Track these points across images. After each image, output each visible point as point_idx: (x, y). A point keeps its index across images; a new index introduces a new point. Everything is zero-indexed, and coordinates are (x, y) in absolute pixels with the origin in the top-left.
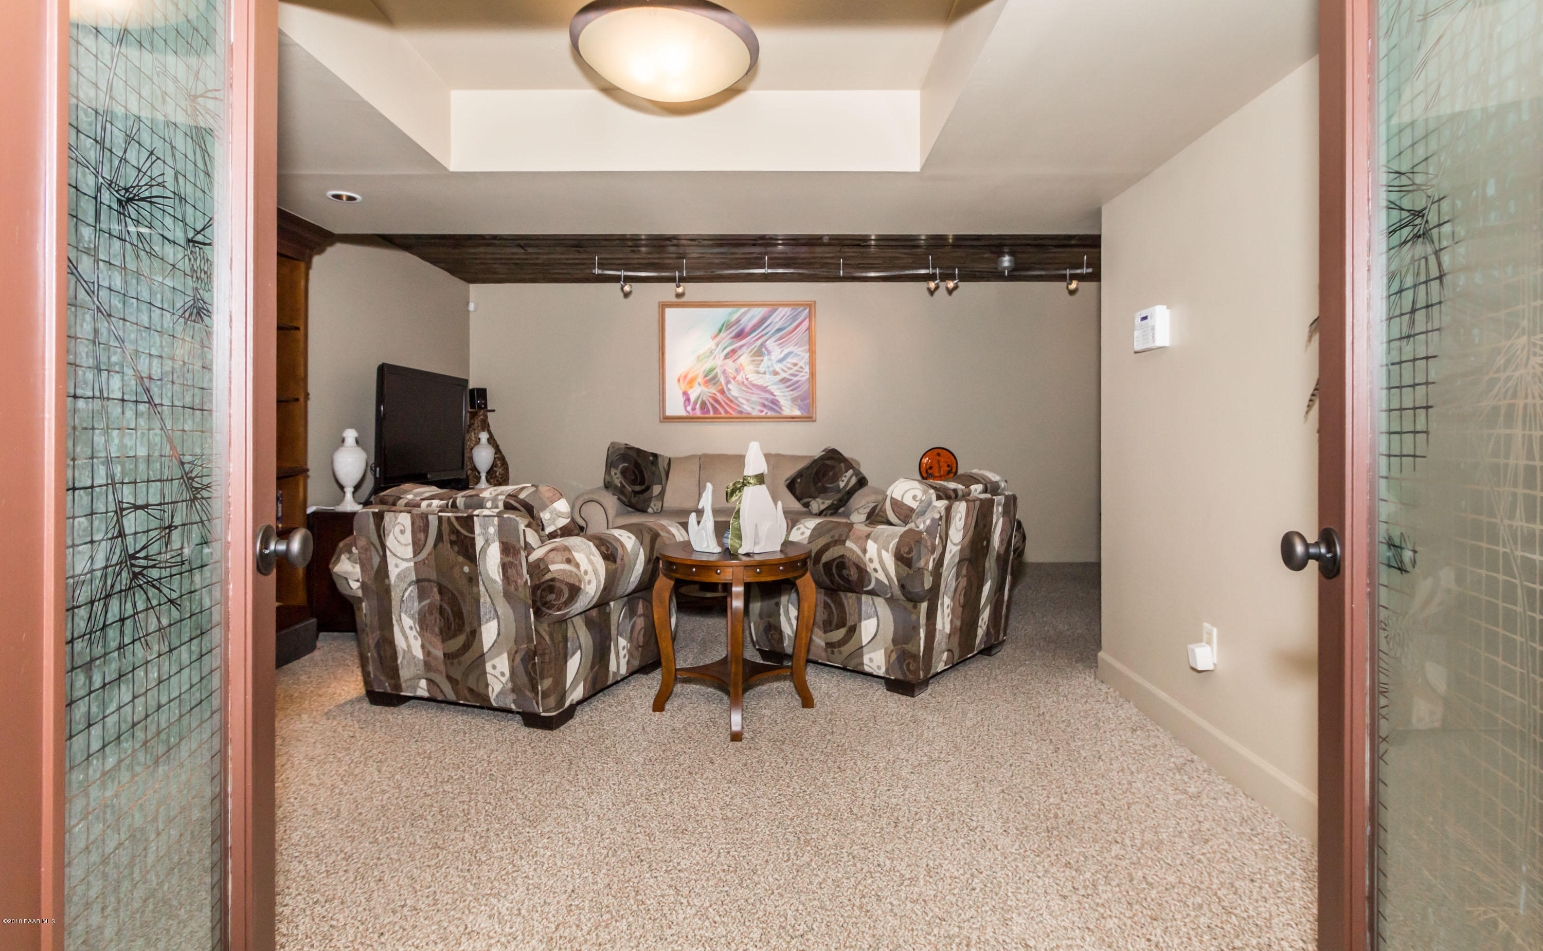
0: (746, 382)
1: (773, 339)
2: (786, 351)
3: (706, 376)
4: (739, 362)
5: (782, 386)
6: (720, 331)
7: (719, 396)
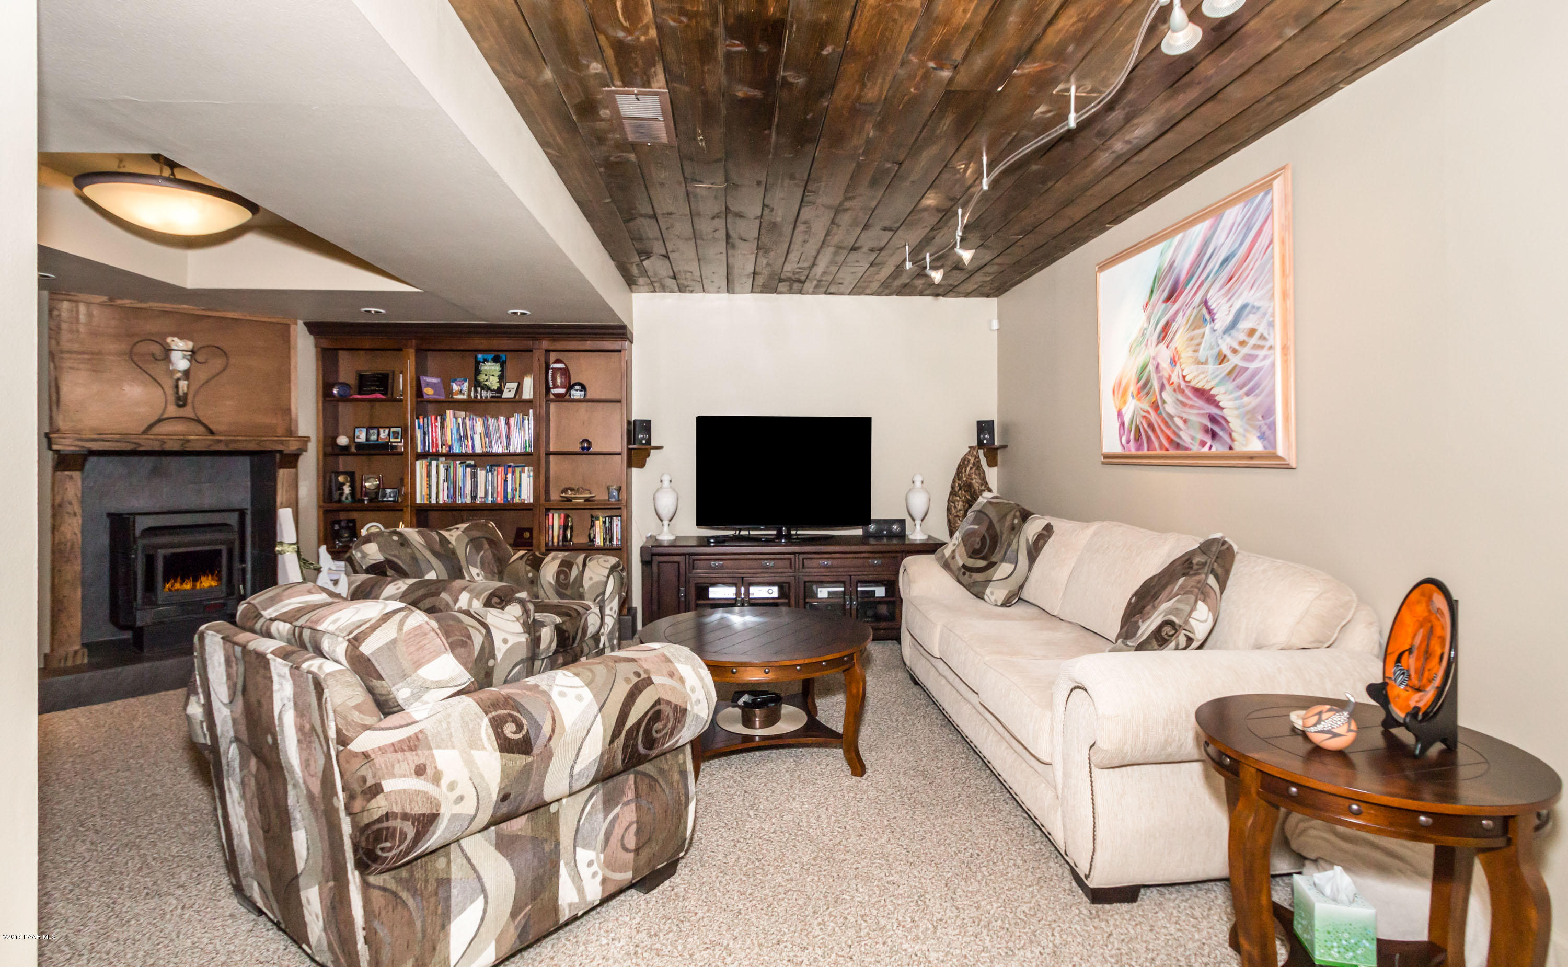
0: (1183, 385)
1: (1218, 285)
2: (1238, 305)
3: (1138, 381)
4: (1172, 346)
5: (1231, 386)
6: (1152, 292)
7: (1153, 417)
